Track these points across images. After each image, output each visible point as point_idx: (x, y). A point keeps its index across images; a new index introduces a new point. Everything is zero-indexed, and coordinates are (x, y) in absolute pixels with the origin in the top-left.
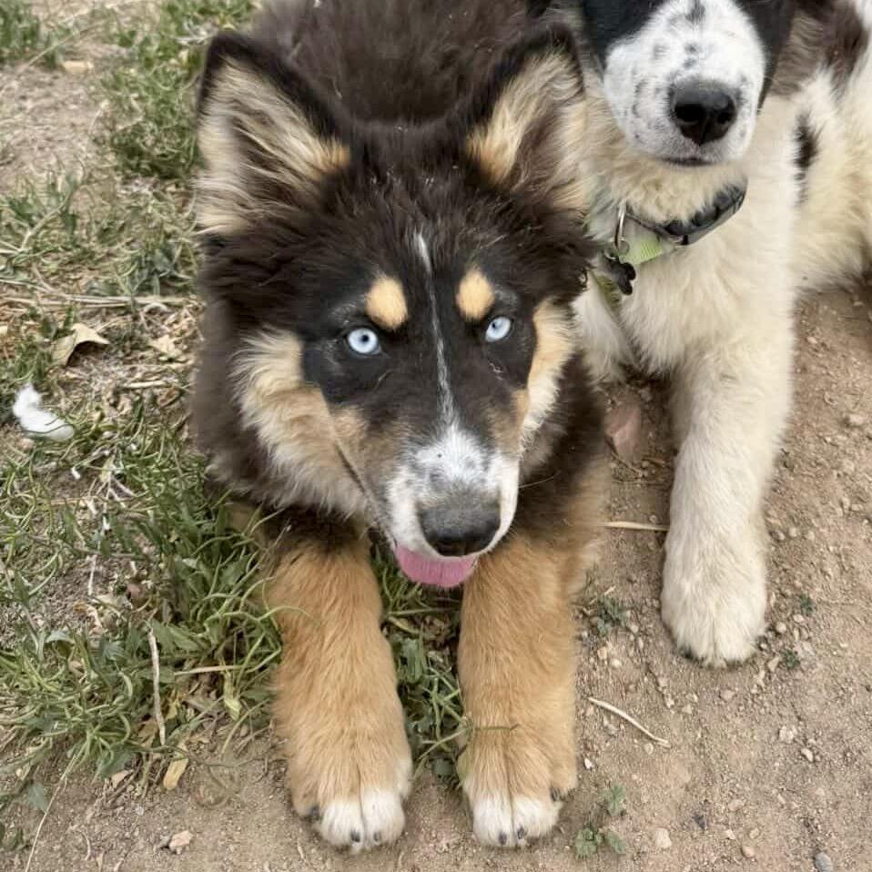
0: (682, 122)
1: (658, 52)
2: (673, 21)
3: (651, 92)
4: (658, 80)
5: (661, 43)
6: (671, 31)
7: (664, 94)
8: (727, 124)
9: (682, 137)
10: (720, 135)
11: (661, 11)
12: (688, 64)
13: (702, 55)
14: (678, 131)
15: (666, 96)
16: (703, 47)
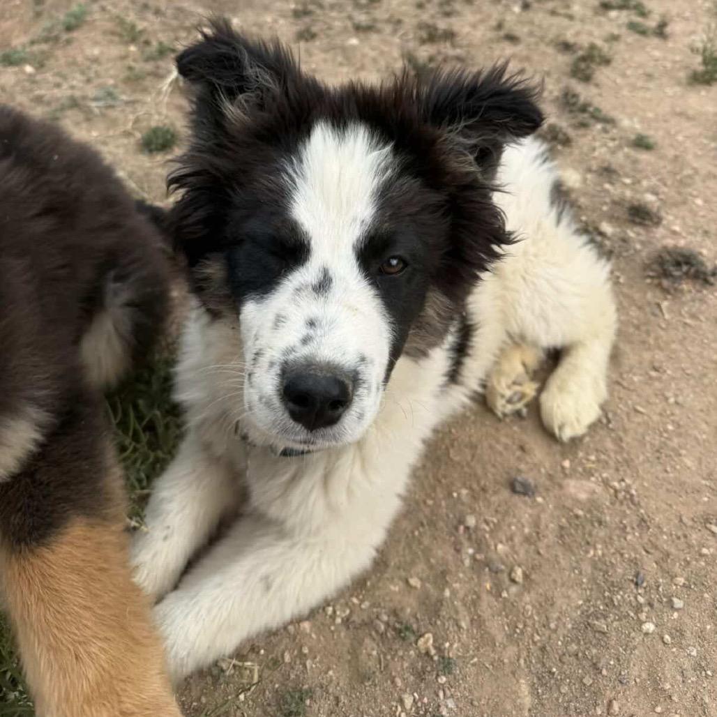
0: (291, 405)
1: (279, 320)
2: (298, 290)
3: (266, 365)
4: (274, 353)
5: (283, 313)
6: (294, 300)
7: (277, 369)
8: (341, 410)
9: (291, 421)
10: (333, 421)
11: (290, 277)
12: (306, 341)
13: (319, 332)
14: (287, 415)
15: (279, 372)
16: (324, 322)
